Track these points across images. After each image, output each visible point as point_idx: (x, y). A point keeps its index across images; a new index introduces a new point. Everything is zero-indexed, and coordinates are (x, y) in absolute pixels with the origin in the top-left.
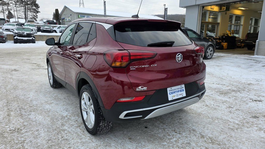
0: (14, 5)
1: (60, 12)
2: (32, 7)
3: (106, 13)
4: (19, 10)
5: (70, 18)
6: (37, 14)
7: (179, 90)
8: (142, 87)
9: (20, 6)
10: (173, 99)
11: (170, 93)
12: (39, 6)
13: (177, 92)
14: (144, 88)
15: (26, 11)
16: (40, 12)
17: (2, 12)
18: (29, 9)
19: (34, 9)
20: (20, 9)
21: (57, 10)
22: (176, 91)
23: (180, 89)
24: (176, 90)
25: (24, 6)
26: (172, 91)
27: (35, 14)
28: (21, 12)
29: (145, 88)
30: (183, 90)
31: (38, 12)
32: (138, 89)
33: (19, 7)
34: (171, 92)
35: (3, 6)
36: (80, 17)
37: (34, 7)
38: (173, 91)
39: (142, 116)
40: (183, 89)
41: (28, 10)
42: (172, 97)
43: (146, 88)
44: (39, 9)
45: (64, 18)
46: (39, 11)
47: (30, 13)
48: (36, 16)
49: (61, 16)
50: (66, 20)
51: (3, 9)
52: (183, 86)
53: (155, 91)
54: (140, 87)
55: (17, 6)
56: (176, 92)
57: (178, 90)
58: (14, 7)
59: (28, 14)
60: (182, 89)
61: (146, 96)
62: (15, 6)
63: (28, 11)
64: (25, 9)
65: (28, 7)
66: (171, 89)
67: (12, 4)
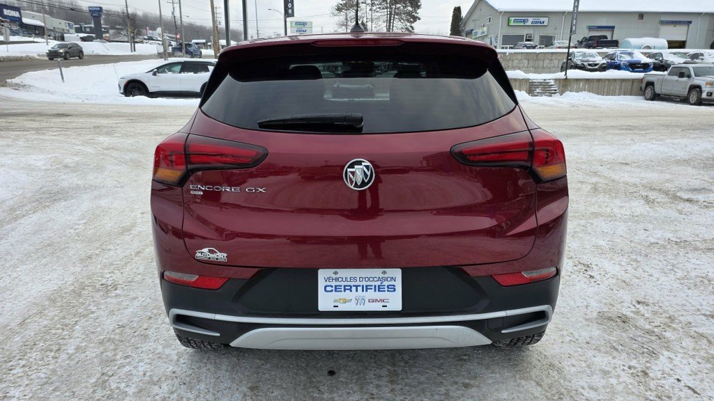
0: (368, 7)
1: (464, 14)
2: (405, 7)
3: (577, 7)
4: (378, 18)
5: (485, 29)
6: (413, 25)
7: (373, 283)
8: (211, 251)
9: (380, 8)
10: (336, 309)
11: (328, 289)
12: (419, 4)
13: (360, 289)
14: (219, 254)
15: (390, 19)
16: (419, 19)
17: (343, 25)
18: (397, 14)
19: (409, 14)
20: (380, 14)
21: (457, 10)
22: (357, 286)
23: (379, 283)
24: (358, 283)
25: (387, 8)
26: (338, 283)
27: (408, 24)
28: (381, 23)
29: (221, 256)
30: (392, 289)
31: (415, 19)
32: (202, 253)
33: (378, 10)
34: (334, 283)
35: (348, 12)
36: (512, 23)
37: (410, 9)
38: (343, 284)
39: (218, 335)
40: (392, 283)
41: (396, 17)
42: (335, 301)
43: (225, 255)
44: (419, 11)
45: (472, 30)
46: (417, 17)
47: (399, 23)
48: (411, 29)
49: (465, 24)
50: (476, 33)
51: (347, 19)
52: (397, 274)
53: (257, 269)
54: (206, 250)
55: (374, 8)
56: (354, 289)
57: (365, 284)
58: (368, 11)
59: (394, 25)
60: (386, 283)
61: (229, 279)
62: (370, 10)
63: (394, 17)
64: (391, 14)
65: (395, 8)
66: (334, 276)
67: (365, 5)
